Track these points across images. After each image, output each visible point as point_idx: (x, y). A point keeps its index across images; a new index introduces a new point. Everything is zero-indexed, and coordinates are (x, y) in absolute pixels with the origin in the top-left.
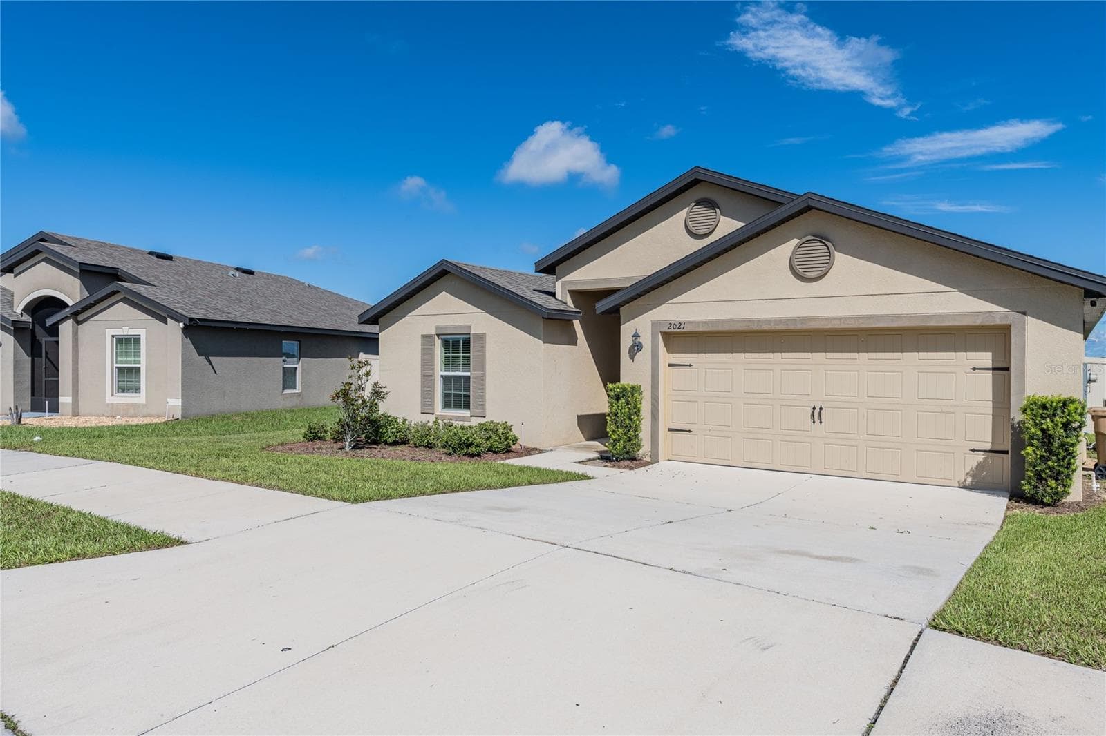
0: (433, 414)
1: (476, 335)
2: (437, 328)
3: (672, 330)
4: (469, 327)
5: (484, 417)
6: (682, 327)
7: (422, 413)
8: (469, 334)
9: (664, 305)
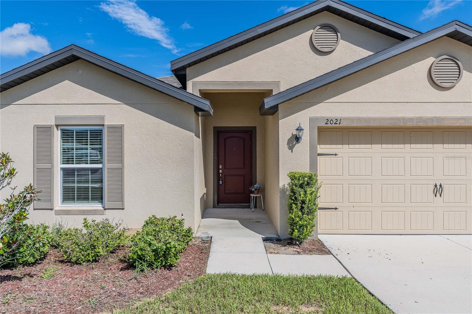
0: (52, 209)
1: (111, 127)
2: (57, 118)
3: (329, 125)
4: (102, 118)
5: (123, 209)
6: (338, 122)
7: (34, 209)
8: (104, 125)
9: (321, 104)
